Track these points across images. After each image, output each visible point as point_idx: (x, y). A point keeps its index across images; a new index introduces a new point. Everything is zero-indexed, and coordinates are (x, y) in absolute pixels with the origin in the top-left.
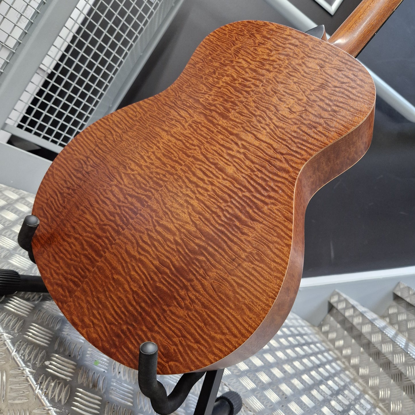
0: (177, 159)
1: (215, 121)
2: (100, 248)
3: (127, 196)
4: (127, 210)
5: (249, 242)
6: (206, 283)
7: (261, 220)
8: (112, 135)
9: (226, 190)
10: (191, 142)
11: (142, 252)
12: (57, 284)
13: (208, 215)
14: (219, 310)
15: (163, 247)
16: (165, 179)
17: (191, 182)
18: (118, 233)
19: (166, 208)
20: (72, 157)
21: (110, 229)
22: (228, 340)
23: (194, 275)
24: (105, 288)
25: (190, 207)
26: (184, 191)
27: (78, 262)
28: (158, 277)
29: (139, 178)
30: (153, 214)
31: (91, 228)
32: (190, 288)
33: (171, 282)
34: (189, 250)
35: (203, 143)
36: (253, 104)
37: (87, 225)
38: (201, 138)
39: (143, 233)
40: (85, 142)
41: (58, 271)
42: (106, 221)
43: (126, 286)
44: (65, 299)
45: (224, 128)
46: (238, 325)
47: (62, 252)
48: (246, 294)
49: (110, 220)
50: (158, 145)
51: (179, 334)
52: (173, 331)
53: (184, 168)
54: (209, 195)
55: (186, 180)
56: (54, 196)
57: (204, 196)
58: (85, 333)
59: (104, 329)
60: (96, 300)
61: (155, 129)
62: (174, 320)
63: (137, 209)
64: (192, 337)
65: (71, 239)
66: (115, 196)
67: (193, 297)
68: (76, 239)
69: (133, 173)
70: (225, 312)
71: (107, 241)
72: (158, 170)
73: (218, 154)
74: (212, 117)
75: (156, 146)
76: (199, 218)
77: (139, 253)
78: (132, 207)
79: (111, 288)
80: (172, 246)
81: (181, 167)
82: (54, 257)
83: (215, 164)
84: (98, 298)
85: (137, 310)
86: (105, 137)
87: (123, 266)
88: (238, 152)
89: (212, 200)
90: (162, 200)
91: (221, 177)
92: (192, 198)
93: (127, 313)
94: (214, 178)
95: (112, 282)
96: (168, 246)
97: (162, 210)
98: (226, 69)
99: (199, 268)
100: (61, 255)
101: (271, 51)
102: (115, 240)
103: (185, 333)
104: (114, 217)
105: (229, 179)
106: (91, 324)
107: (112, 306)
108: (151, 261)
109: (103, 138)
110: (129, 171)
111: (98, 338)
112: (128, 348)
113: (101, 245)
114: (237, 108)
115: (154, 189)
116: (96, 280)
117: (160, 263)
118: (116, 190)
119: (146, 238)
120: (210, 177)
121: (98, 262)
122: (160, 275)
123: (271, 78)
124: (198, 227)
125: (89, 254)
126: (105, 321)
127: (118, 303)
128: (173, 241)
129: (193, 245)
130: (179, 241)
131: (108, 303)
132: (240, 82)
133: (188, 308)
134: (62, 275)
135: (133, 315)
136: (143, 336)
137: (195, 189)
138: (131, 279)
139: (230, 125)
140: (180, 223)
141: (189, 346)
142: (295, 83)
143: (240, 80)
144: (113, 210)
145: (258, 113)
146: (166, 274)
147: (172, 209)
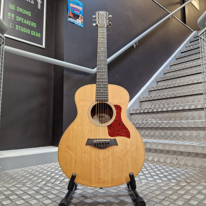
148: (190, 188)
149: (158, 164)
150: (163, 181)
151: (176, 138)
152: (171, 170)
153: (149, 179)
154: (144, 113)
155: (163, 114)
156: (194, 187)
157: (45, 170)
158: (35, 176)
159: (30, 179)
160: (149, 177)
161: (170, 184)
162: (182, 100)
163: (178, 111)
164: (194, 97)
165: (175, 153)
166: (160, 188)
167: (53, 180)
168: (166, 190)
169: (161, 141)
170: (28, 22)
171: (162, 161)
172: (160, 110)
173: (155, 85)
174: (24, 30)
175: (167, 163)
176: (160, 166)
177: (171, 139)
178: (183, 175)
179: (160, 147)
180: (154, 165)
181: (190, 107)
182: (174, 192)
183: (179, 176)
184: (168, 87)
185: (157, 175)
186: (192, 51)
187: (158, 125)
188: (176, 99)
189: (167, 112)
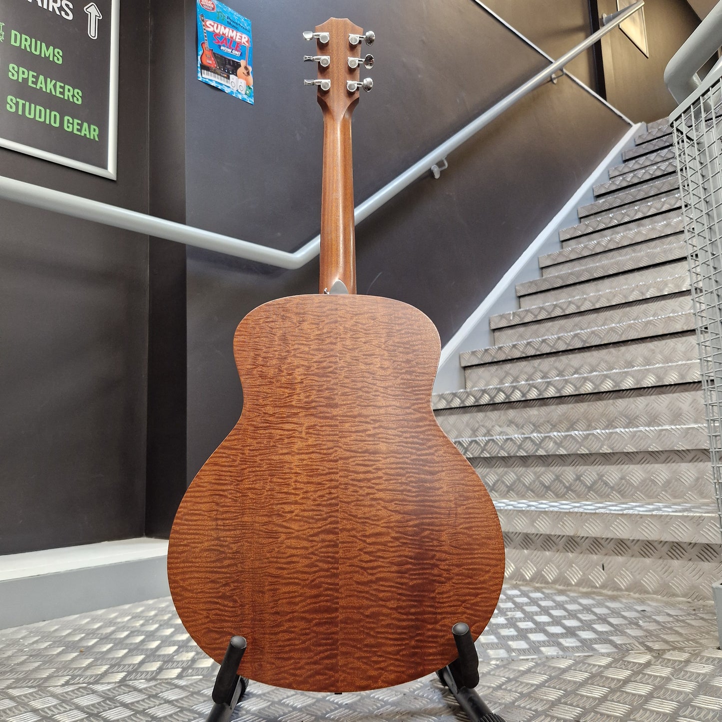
0: (327, 471)
1: (327, 415)
2: (329, 604)
3: (311, 538)
4: (323, 550)
5: (447, 492)
6: (446, 548)
7: (440, 469)
8: (225, 496)
9: (394, 466)
10: (326, 447)
11: (374, 571)
12: (310, 676)
13: (400, 497)
14: (471, 558)
15: (388, 551)
16: (333, 496)
17: (359, 481)
18: (335, 575)
19: (359, 518)
20: (194, 552)
21: (323, 580)
22: (494, 573)
23: (432, 550)
24: (366, 631)
25: (380, 502)
26: (361, 492)
27: (314, 637)
28: (406, 578)
29: (306, 514)
30: (354, 533)
31: (300, 596)
32: (439, 563)
33: (421, 572)
34: (411, 536)
35: (338, 441)
36: (346, 381)
37: (292, 597)
38: (330, 438)
39: (360, 555)
40: (193, 527)
41: (299, 665)
42: (311, 577)
43: (385, 611)
44: (333, 679)
45: (343, 416)
46: (492, 556)
47: (284, 646)
48: (478, 531)
49: (315, 572)
50: (293, 471)
51: (459, 603)
52: (454, 606)
53: (341, 474)
54: (386, 480)
55: (355, 483)
56: (213, 606)
57: (383, 484)
58: (382, 684)
59: (397, 663)
60: (366, 649)
61: (273, 460)
62: (446, 598)
63: (334, 541)
64: (470, 596)
65: (283, 626)
66: (297, 548)
67: (446, 567)
68: (290, 620)
69: (294, 514)
70: (476, 556)
71: (329, 592)
72: (319, 493)
73: (360, 441)
74: (321, 413)
75: (293, 473)
76: (395, 504)
77: (372, 574)
78: (327, 543)
79: (373, 625)
80: (395, 545)
81: (339, 475)
82: (279, 658)
83: (366, 452)
84: (366, 646)
85: (412, 620)
86: (217, 504)
87: (367, 599)
88: (374, 428)
89: (391, 482)
90: (350, 515)
91: (381, 459)
92: (374, 494)
93: (405, 631)
94: (376, 463)
95: (368, 620)
96: (392, 547)
97: (358, 522)
98: (289, 361)
99: (432, 542)
100: (287, 649)
101: (318, 324)
102: (338, 584)
103: (464, 598)
104: (317, 566)
105: (389, 455)
106: (381, 671)
107: (387, 638)
108: (388, 572)
109: (215, 507)
110: (289, 516)
111: (398, 674)
112: (431, 654)
113: (327, 601)
114: (336, 392)
115: (332, 512)
116: (350, 634)
117: (397, 566)
118: (293, 542)
119: (368, 558)
120: (372, 465)
121: (338, 617)
122: (407, 575)
123: (341, 349)
124: (402, 512)
125: (320, 619)
126: (391, 656)
127: (390, 631)
128: (392, 540)
129: (410, 529)
130: (396, 535)
131: (380, 640)
132: (316, 367)
133: (449, 579)
134: (308, 664)
135: (412, 626)
136: (434, 633)
137: (369, 484)
138: (384, 601)
139: (345, 410)
140: (385, 520)
141: (473, 604)
142: (365, 343)
143: (315, 365)
144: (307, 562)
145: (359, 385)
146: (410, 569)
147: (367, 515)
148: (666, 672)
149: (538, 590)
150: (563, 649)
151: (597, 490)
152: (587, 609)
153: (514, 644)
154: (478, 407)
155: (544, 410)
156: (679, 669)
157: (123, 628)
158: (85, 652)
159: (66, 666)
160: (512, 638)
161: (591, 661)
162: (607, 358)
163: (598, 395)
164: (651, 345)
165: (596, 544)
166: (556, 678)
167: (154, 666)
168: (582, 684)
169: (545, 505)
170: (50, 86)
171: (550, 578)
172: (533, 394)
173: (510, 308)
174: (37, 113)
175: (569, 584)
176: (547, 597)
177: (580, 496)
178: (634, 623)
179: (543, 527)
180: (524, 594)
181: (638, 382)
182: (613, 691)
183: (618, 630)
184: (558, 312)
185: (540, 628)
186: (633, 190)
187: (530, 448)
188: (586, 355)
189: (561, 399)
